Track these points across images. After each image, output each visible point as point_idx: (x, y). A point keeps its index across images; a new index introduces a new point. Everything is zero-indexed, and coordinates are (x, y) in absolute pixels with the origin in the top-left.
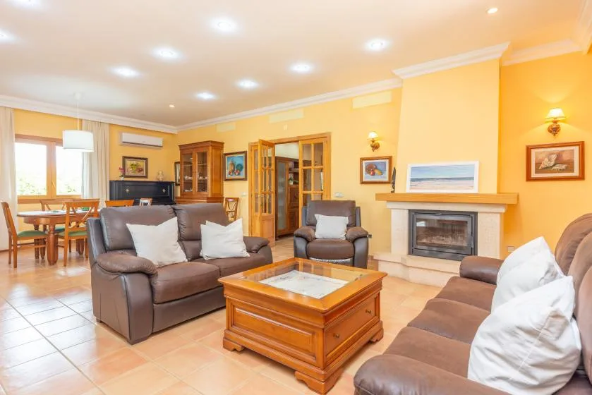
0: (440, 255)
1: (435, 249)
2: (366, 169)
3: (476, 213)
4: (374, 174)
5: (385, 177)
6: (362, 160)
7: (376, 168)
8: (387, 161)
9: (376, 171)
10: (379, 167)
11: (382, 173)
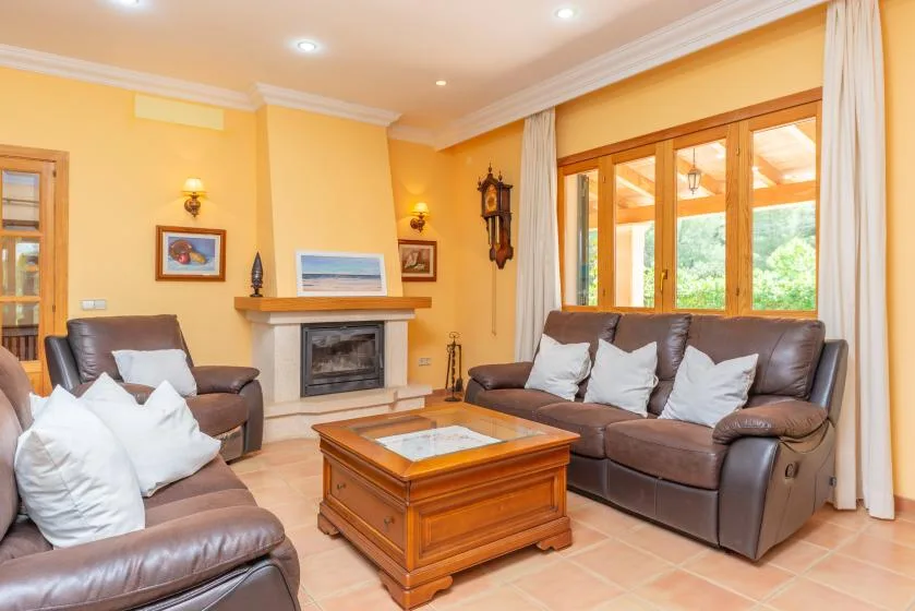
0: (345, 388)
1: (337, 380)
2: (170, 250)
3: (382, 322)
4: (188, 261)
5: (212, 269)
6: (160, 230)
7: (194, 250)
8: (218, 239)
9: (194, 256)
10: (202, 249)
11: (206, 259)
